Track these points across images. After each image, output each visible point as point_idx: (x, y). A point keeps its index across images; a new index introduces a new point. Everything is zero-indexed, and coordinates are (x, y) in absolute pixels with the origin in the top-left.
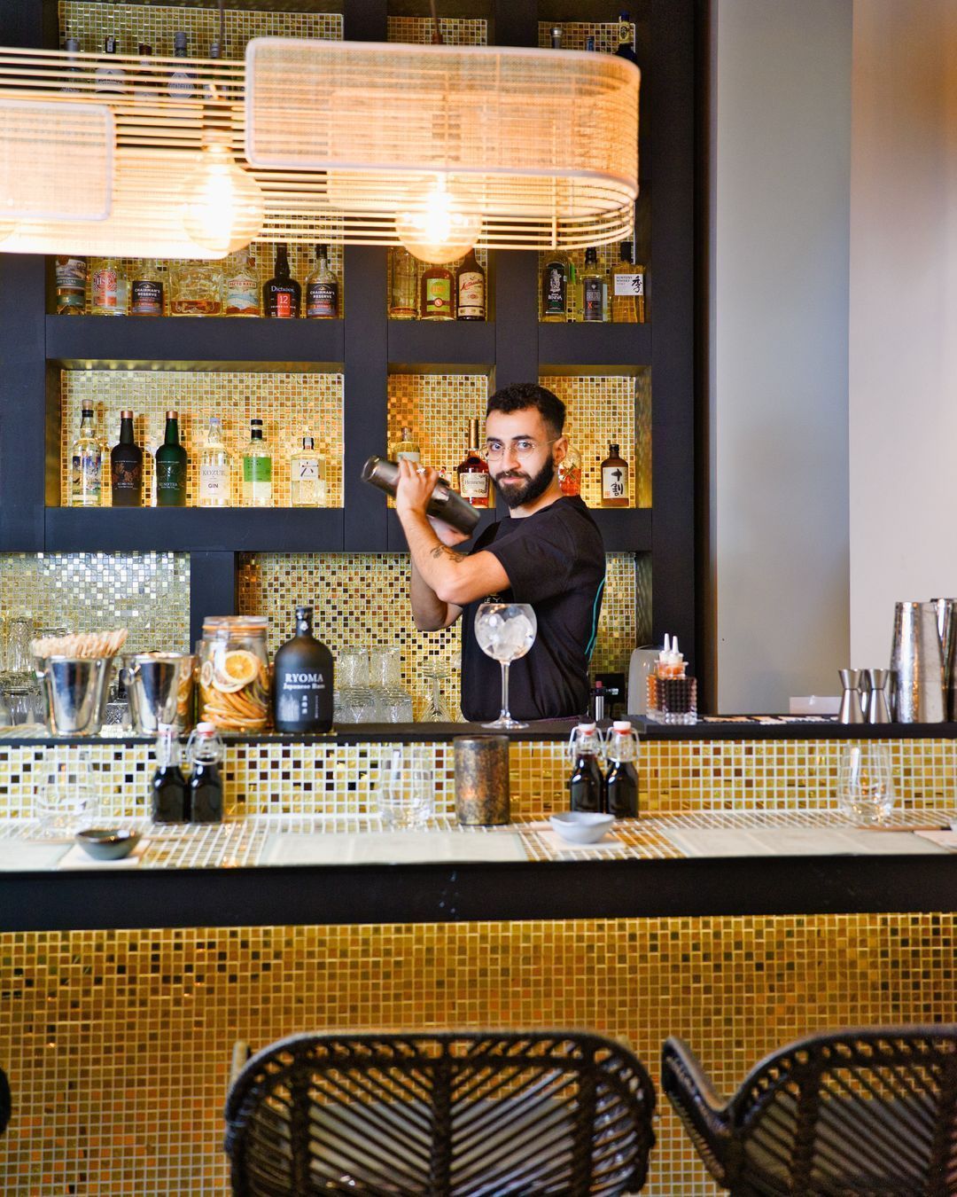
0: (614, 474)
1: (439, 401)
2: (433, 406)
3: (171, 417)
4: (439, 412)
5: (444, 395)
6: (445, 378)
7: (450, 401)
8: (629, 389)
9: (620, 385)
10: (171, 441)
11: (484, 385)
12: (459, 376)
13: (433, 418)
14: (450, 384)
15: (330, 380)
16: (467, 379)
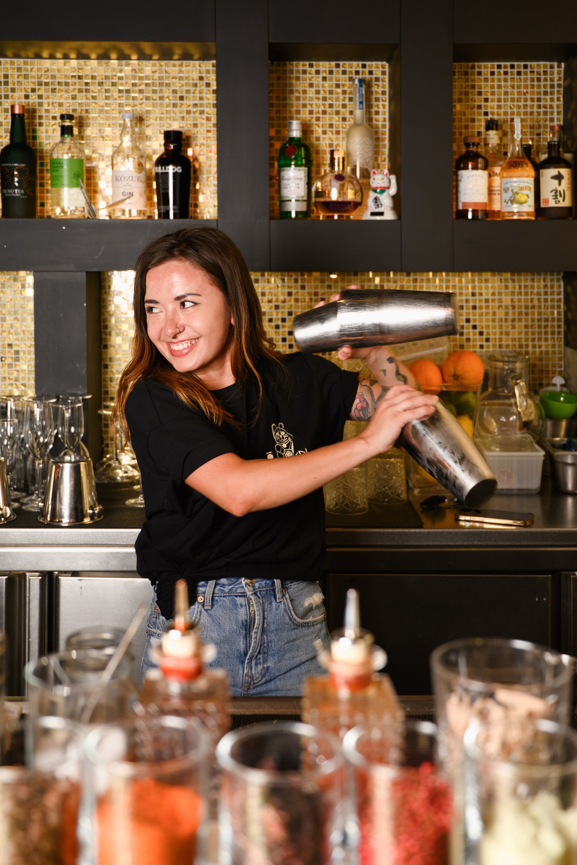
0: (554, 177)
1: (331, 92)
2: (324, 99)
3: (17, 111)
4: (331, 106)
5: (338, 86)
6: (338, 66)
7: (344, 92)
8: (556, 77)
9: (545, 73)
10: (17, 140)
11: (384, 73)
12: (355, 63)
13: (324, 112)
14: (344, 73)
15: (204, 68)
16: (364, 66)
